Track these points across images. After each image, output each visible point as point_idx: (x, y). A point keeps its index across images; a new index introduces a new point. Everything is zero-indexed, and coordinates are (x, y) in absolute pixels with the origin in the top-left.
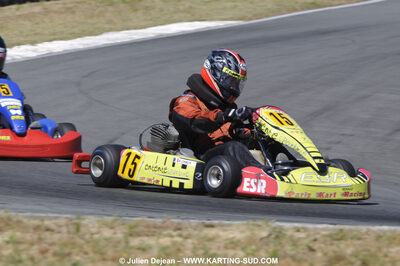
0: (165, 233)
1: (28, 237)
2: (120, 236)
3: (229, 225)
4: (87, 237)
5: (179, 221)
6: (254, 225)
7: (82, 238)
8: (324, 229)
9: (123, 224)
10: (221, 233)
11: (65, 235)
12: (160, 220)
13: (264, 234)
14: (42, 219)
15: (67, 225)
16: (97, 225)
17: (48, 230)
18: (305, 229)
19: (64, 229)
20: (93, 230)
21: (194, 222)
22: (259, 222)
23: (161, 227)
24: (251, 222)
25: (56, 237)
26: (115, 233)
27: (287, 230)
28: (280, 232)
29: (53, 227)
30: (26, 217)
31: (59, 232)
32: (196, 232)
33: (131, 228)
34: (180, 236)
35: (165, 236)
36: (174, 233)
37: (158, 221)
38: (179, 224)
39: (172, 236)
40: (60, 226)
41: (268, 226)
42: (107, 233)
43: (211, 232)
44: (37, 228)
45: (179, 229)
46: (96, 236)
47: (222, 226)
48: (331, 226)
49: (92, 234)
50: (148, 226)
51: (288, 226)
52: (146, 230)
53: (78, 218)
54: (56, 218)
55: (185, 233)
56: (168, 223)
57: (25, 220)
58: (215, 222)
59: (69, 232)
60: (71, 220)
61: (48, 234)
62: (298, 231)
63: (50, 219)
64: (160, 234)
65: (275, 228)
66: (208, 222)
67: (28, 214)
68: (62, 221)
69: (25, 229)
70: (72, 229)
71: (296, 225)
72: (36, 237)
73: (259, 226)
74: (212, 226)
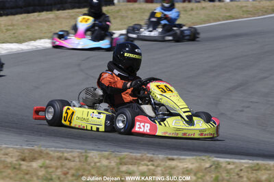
0: (142, 163)
1: (54, 163)
2: (113, 164)
3: (184, 159)
4: (93, 164)
5: (152, 155)
6: (200, 159)
7: (89, 165)
8: (245, 163)
9: (115, 157)
10: (179, 164)
11: (78, 163)
12: (139, 155)
13: (208, 165)
14: (63, 152)
15: (79, 157)
16: (98, 157)
17: (66, 159)
18: (234, 163)
19: (77, 159)
20: (96, 160)
21: (161, 156)
22: (204, 158)
23: (139, 159)
24: (198, 158)
25: (72, 164)
26: (110, 163)
27: (222, 163)
28: (218, 164)
29: (70, 157)
30: (52, 151)
31: (74, 161)
32: (163, 163)
33: (121, 159)
34: (153, 165)
35: (143, 165)
36: (149, 164)
37: (138, 155)
38: (151, 157)
39: (148, 165)
40: (74, 157)
41: (209, 160)
42: (105, 162)
43: (173, 163)
44: (59, 158)
45: (152, 161)
46: (98, 164)
47: (180, 159)
48: (250, 161)
49: (95, 163)
50: (131, 158)
51: (223, 161)
52: (130, 160)
53: (86, 152)
54: (71, 152)
55: (156, 164)
56: (144, 157)
57: (51, 153)
58: (175, 157)
59: (80, 161)
60: (81, 153)
61: (66, 162)
62: (229, 164)
63: (68, 152)
64: (139, 163)
65: (214, 162)
66: (170, 157)
67: (53, 149)
68: (76, 154)
69: (51, 158)
70: (83, 159)
71: (228, 160)
72: (59, 164)
73: (203, 160)
74: (173, 159)
